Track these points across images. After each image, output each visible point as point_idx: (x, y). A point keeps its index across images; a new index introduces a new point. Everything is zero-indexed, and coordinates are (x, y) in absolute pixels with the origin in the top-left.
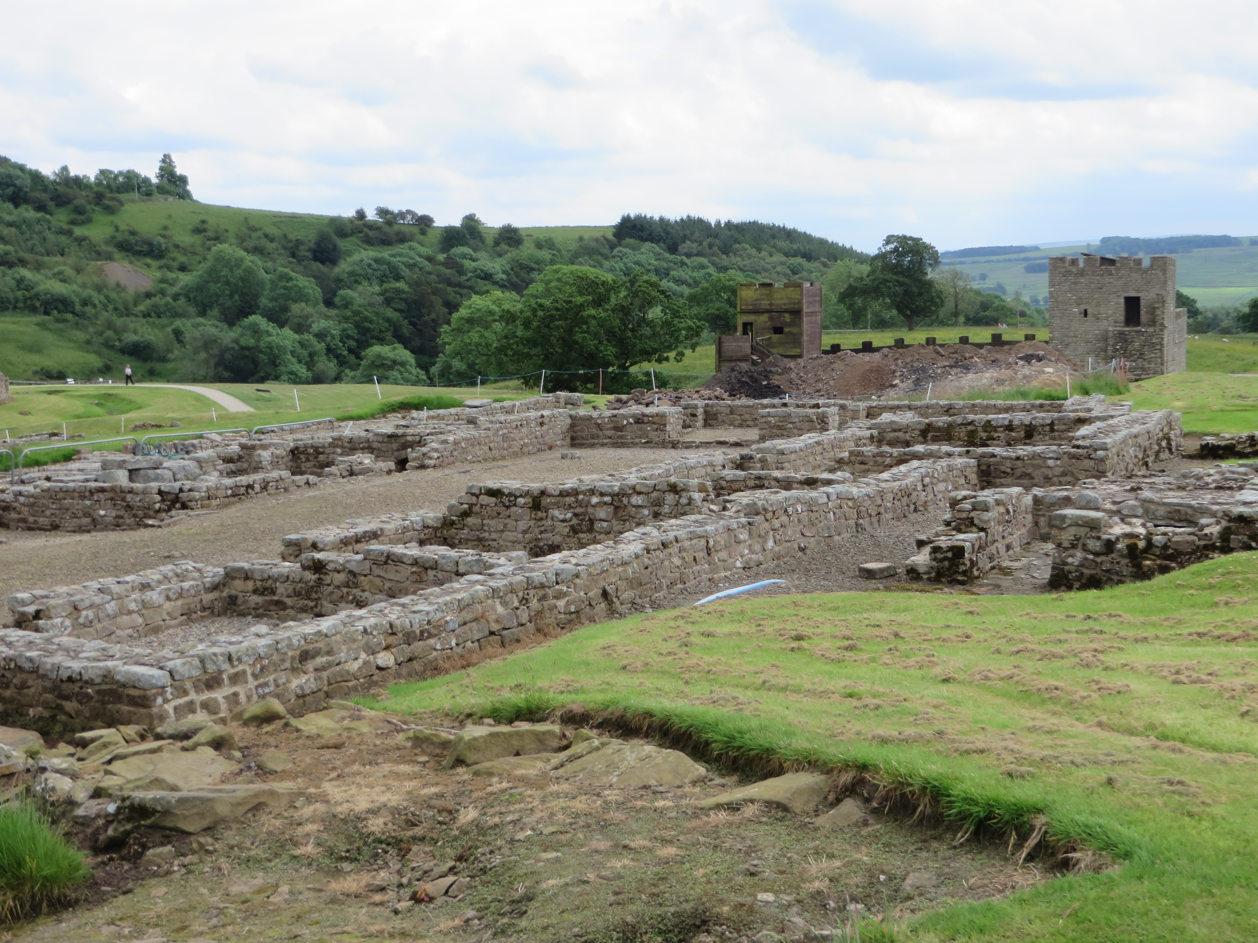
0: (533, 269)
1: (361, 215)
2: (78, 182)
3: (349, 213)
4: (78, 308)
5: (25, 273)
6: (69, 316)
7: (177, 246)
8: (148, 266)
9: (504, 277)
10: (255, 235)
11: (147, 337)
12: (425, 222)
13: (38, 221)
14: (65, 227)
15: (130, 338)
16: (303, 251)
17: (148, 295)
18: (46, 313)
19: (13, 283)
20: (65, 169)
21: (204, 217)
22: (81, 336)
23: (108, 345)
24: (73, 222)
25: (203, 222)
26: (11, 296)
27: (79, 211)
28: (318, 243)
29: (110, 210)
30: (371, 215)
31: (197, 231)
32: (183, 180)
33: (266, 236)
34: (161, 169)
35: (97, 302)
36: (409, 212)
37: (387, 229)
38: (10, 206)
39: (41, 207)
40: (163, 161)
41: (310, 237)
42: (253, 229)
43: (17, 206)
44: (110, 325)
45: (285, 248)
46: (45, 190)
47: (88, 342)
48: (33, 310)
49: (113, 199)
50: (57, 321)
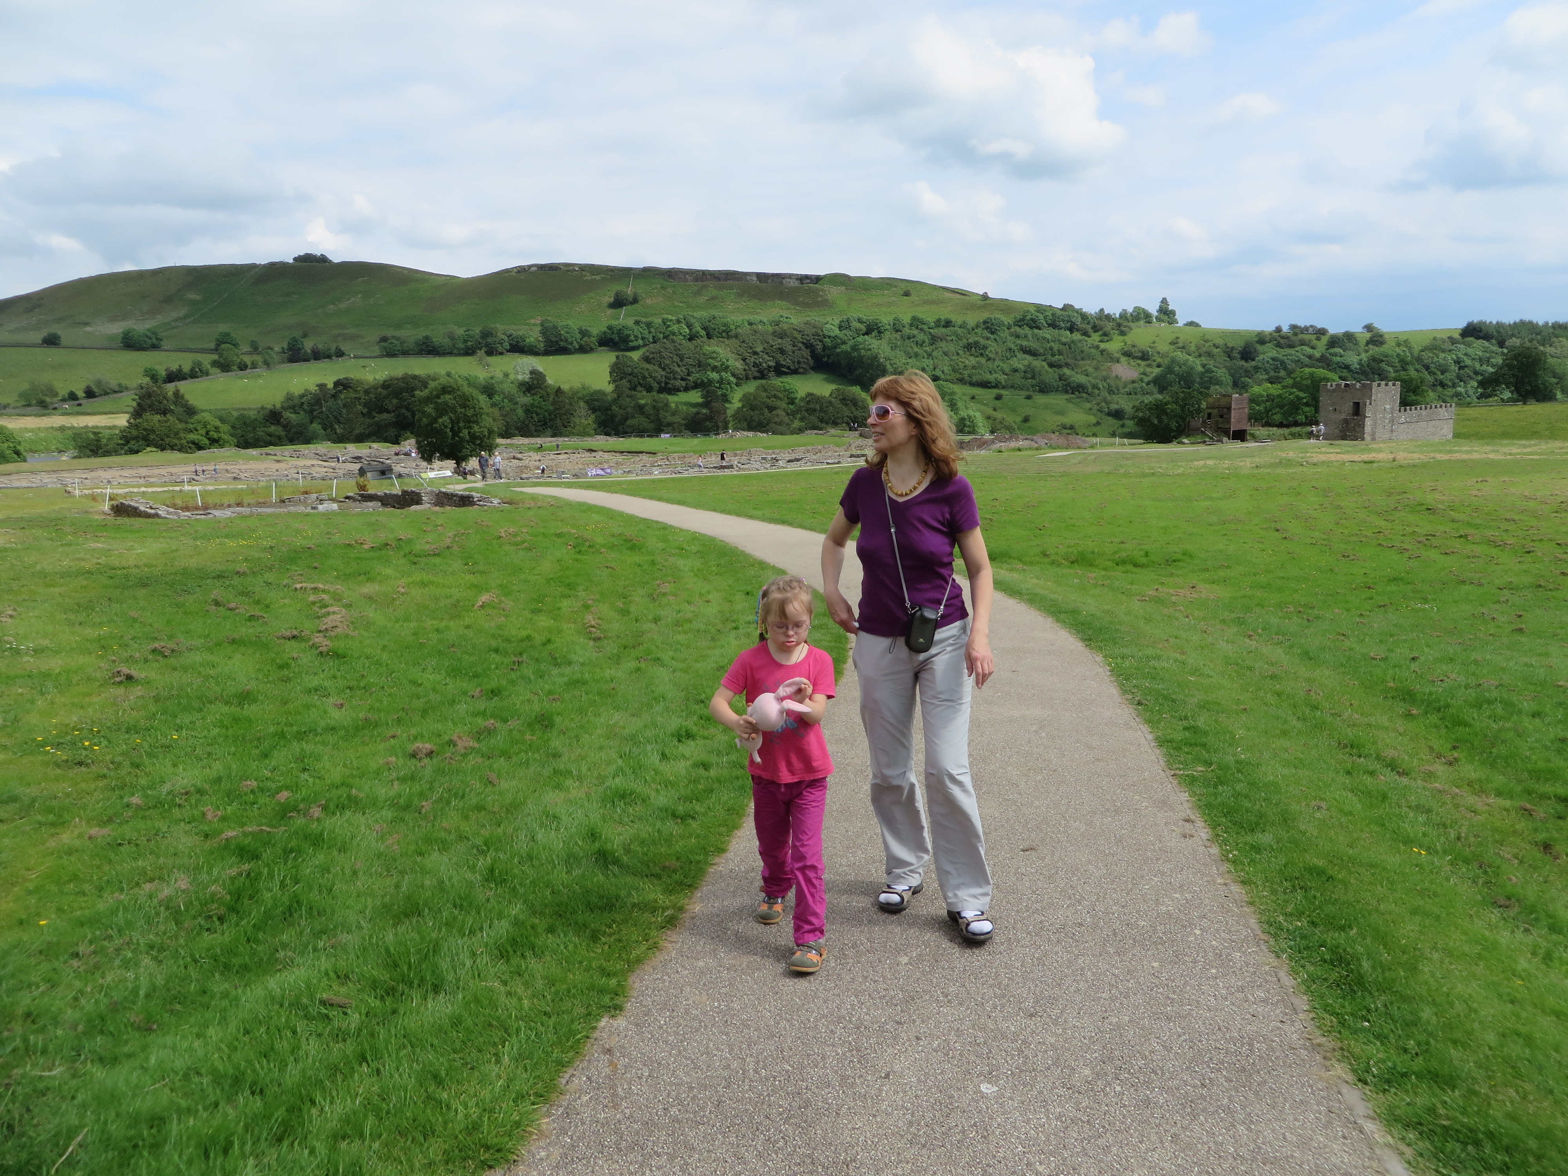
0: (1382, 361)
1: (1278, 330)
2: (1108, 317)
3: (1268, 327)
4: (1090, 390)
5: (1067, 371)
6: (1084, 395)
7: (1158, 353)
8: (1139, 365)
9: (1358, 367)
10: (1207, 345)
11: (1123, 406)
12: (1322, 332)
13: (1080, 341)
14: (1096, 343)
15: (1114, 407)
16: (1235, 354)
17: (1133, 382)
18: (1073, 393)
19: (1057, 377)
20: (1102, 310)
21: (1177, 335)
22: (1088, 405)
23: (1100, 411)
24: (1101, 341)
25: (1177, 338)
26: (1055, 384)
27: (1105, 334)
28: (1245, 348)
29: (1123, 333)
30: (1285, 329)
31: (1173, 343)
32: (1173, 313)
33: (1214, 345)
34: (1160, 307)
35: (1101, 386)
36: (1311, 326)
37: (1294, 338)
38: (1068, 332)
39: (1085, 334)
40: (1162, 302)
41: (1239, 344)
42: (1207, 341)
43: (1072, 332)
44: (1105, 400)
45: (1225, 352)
46: (1088, 323)
47: (1090, 409)
48: (1066, 392)
49: (1126, 327)
50: (1077, 398)
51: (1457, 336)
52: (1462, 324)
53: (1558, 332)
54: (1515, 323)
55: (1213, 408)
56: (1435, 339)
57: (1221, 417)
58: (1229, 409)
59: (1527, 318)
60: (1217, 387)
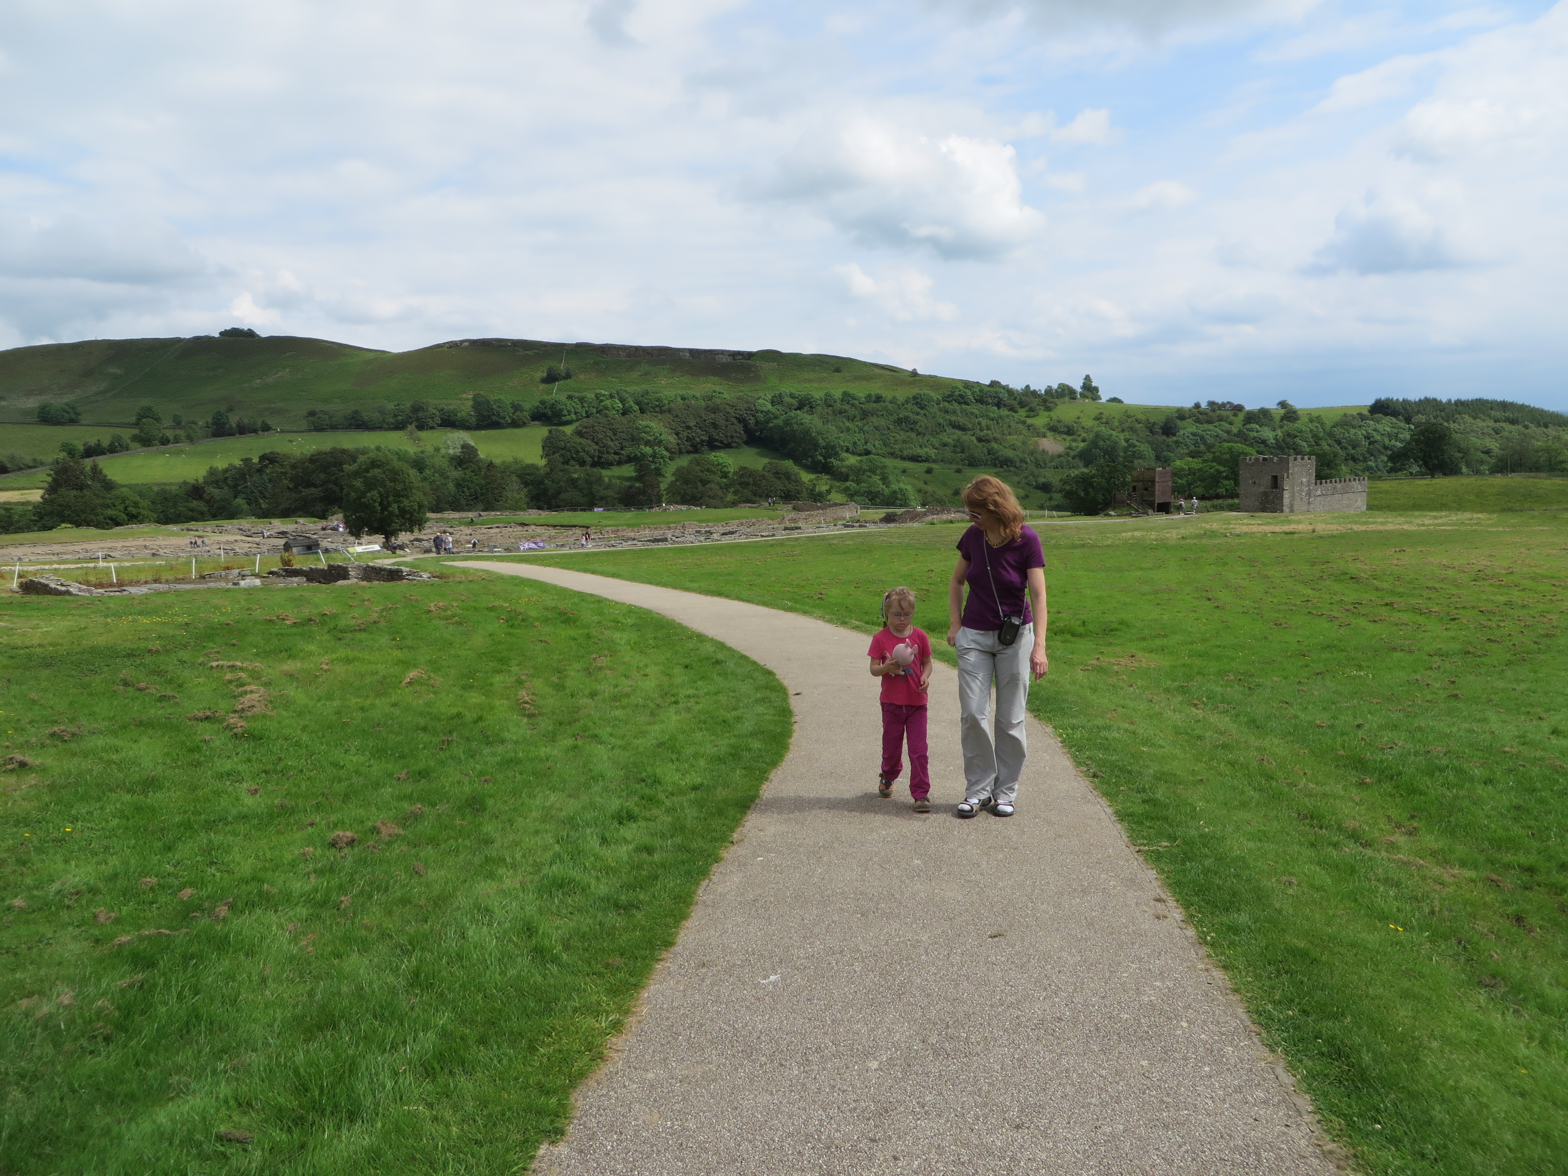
0: (1296, 436)
1: (1197, 406)
2: (1034, 393)
3: (1188, 404)
4: (1018, 464)
5: (994, 445)
6: (1012, 469)
7: (1083, 428)
8: (1065, 440)
9: (1274, 442)
10: (1130, 420)
11: (1050, 480)
12: (1239, 408)
13: (1008, 416)
14: (1023, 419)
15: (1042, 480)
16: (1157, 429)
17: (1060, 456)
18: (1001, 467)
19: (986, 452)
20: (1028, 387)
21: (1101, 411)
22: (1016, 479)
23: (1028, 484)
24: (1028, 417)
25: (1101, 414)
26: (984, 458)
27: (1031, 410)
28: (1166, 423)
29: (1048, 409)
30: (1204, 405)
31: (1097, 419)
32: (1096, 389)
33: (1137, 420)
34: (1084, 384)
35: (1028, 460)
36: (1228, 403)
37: (1211, 414)
38: (995, 408)
39: (1012, 409)
40: (1086, 379)
41: (1160, 419)
42: (1129, 417)
43: (999, 408)
44: (1033, 474)
45: (1147, 427)
46: (1015, 399)
47: (1019, 483)
48: (995, 466)
49: (1051, 402)
50: (1006, 471)
51: (1365, 412)
52: (1371, 402)
53: (1460, 408)
54: (1420, 400)
55: (1137, 481)
56: (1345, 415)
57: (1146, 489)
58: (1153, 482)
59: (1431, 395)
60: (1141, 461)
